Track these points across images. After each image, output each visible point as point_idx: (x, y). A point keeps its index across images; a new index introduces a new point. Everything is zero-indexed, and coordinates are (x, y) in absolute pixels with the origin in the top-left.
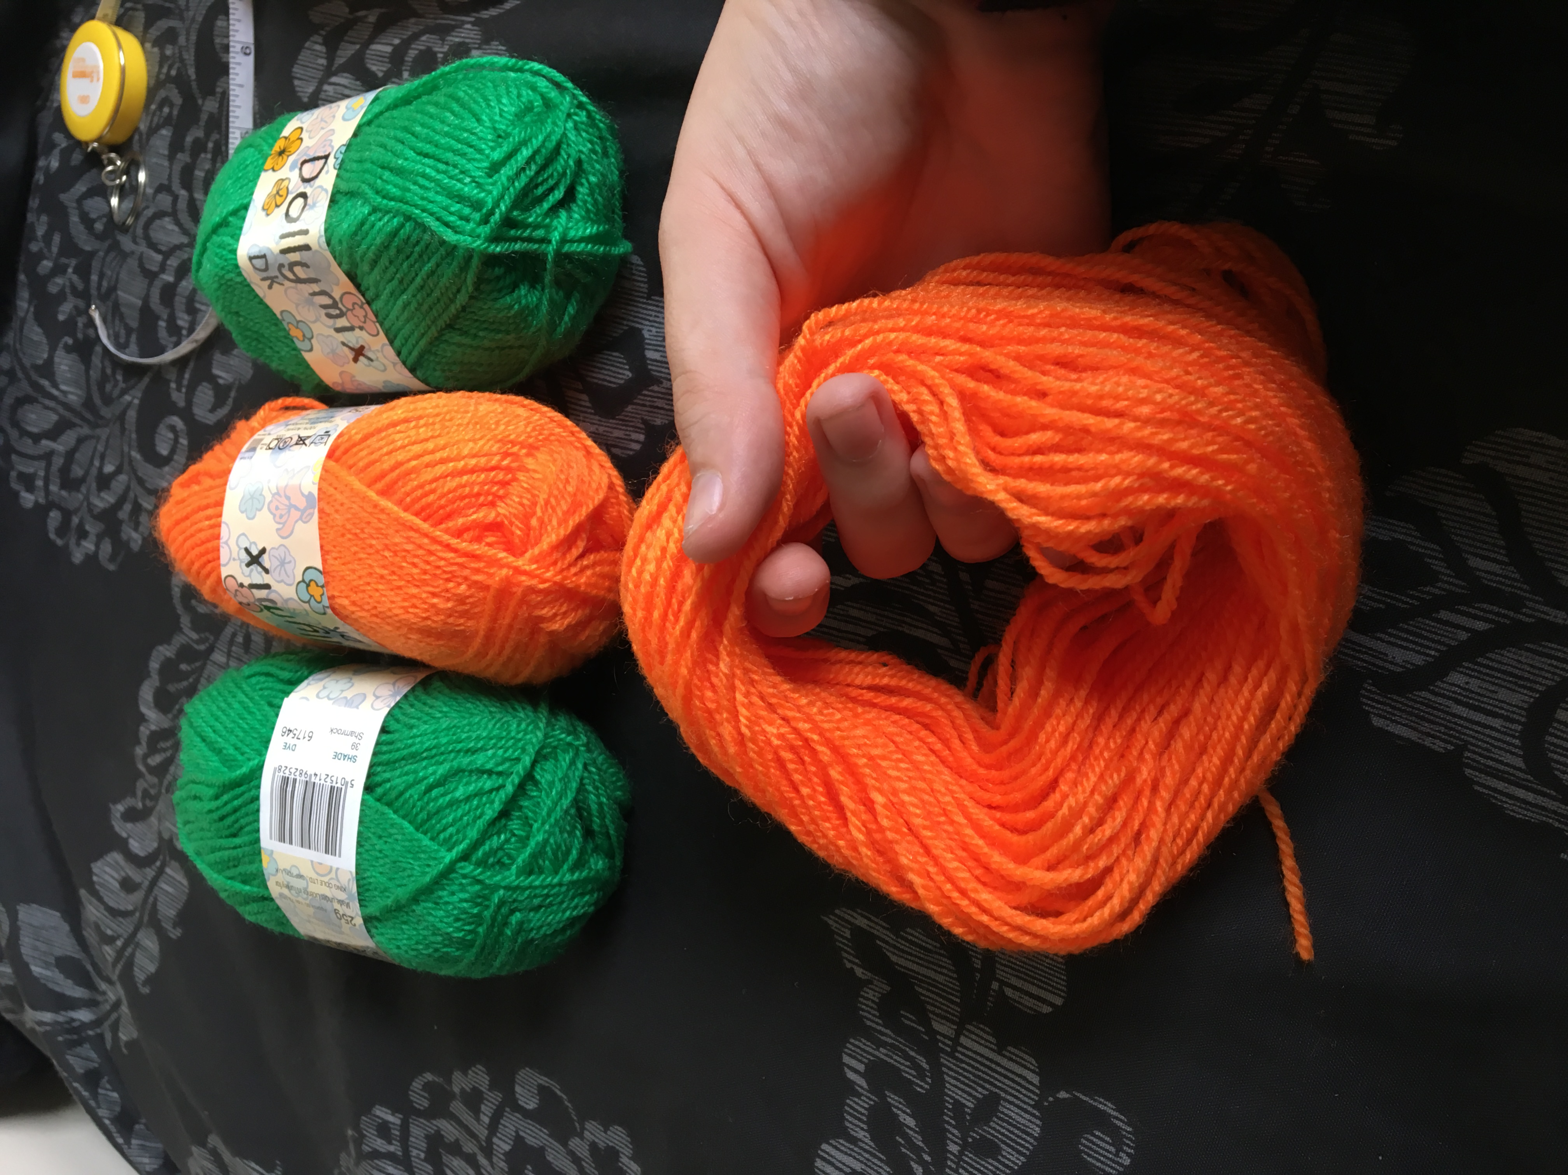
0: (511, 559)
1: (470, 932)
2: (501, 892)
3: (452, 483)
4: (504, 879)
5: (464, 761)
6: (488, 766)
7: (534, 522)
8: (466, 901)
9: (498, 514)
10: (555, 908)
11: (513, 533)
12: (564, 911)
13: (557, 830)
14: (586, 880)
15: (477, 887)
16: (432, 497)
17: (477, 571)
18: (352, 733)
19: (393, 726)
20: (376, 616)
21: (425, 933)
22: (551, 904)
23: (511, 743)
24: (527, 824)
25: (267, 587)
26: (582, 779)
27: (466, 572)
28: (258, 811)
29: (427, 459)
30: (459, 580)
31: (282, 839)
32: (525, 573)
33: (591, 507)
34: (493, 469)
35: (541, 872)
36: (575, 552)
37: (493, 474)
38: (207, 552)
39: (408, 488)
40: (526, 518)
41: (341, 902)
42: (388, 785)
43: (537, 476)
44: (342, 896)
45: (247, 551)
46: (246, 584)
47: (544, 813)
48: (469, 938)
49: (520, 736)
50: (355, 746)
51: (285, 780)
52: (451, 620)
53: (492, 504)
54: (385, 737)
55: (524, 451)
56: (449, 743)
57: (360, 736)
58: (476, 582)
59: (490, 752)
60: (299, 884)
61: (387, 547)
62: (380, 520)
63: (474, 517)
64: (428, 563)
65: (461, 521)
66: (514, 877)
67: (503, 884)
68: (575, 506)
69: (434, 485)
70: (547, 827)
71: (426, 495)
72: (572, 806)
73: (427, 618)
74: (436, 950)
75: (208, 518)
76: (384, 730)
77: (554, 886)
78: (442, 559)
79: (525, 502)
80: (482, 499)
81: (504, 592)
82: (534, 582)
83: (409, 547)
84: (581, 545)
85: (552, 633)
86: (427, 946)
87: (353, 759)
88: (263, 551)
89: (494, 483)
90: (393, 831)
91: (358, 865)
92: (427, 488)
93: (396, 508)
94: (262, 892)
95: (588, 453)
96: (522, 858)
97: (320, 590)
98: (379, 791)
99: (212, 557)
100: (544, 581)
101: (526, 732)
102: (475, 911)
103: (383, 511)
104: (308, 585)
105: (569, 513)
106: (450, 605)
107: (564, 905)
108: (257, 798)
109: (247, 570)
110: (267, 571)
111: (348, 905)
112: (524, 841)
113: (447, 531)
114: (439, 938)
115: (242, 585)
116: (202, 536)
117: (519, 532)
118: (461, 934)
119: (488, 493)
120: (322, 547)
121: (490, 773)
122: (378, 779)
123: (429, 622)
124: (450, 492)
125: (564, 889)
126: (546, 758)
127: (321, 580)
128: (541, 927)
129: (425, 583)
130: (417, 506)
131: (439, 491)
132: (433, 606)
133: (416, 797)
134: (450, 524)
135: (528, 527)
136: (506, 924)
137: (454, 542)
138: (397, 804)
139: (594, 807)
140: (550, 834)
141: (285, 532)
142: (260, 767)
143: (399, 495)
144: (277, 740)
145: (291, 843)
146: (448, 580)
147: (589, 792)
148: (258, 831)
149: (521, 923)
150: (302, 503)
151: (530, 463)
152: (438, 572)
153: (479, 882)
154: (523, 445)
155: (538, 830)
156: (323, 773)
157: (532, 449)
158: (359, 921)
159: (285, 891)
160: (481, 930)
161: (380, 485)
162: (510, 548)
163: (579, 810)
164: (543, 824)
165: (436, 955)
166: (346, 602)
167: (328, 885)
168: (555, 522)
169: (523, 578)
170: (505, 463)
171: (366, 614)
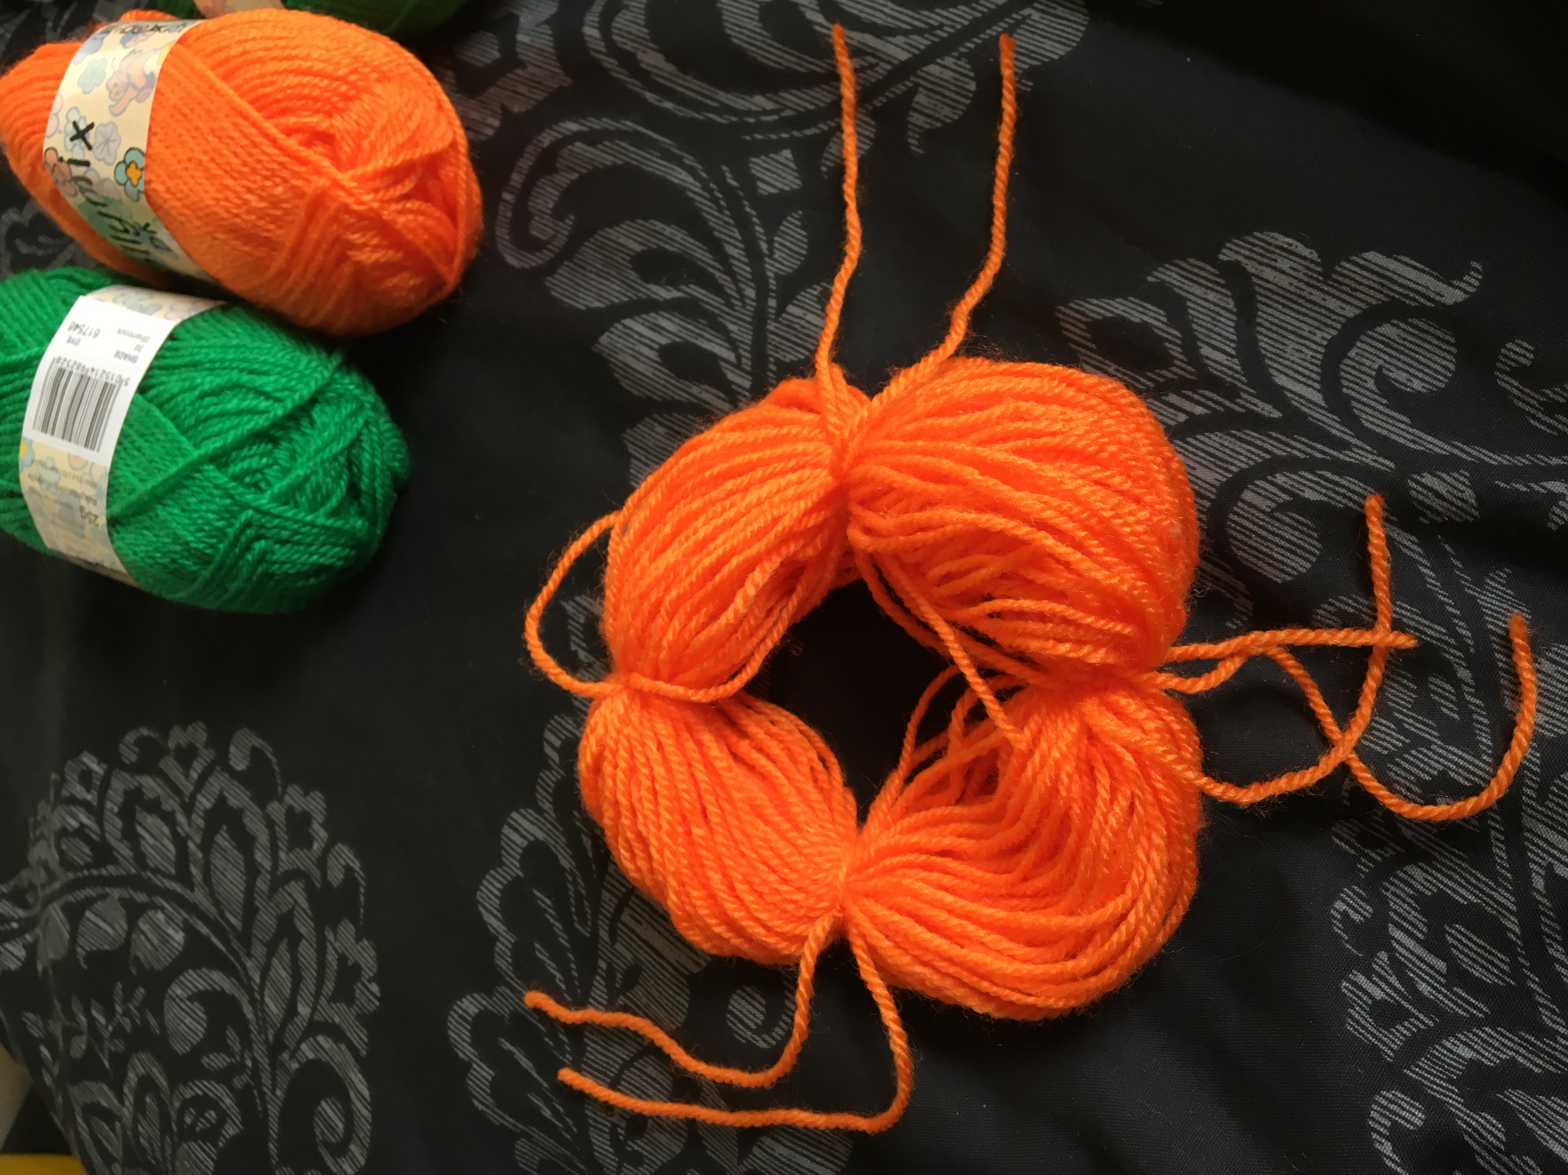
0: (333, 170)
1: (211, 546)
2: (250, 512)
3: (293, 80)
4: (255, 500)
5: (245, 378)
6: (268, 389)
7: (365, 144)
8: (213, 512)
9: (332, 126)
10: (302, 548)
11: (341, 148)
12: (312, 554)
13: (321, 472)
14: (339, 531)
15: (228, 501)
16: (269, 89)
17: (297, 175)
18: (139, 336)
19: (182, 334)
20: (188, 207)
21: (166, 540)
22: (298, 543)
23: (296, 375)
24: (293, 456)
25: (86, 164)
26: (359, 434)
27: (286, 174)
28: (27, 399)
29: (275, 53)
30: (278, 180)
31: (44, 429)
32: (342, 187)
33: (427, 151)
34: (337, 79)
35: (296, 506)
36: (401, 190)
37: (336, 83)
38: (34, 123)
39: (249, 76)
40: (359, 137)
41: (89, 499)
42: (162, 388)
43: (382, 102)
44: (91, 492)
45: (75, 125)
46: (66, 158)
47: (313, 448)
48: (209, 551)
49: (308, 372)
50: (138, 348)
51: (61, 372)
52: (261, 223)
53: (329, 115)
54: (169, 343)
55: (375, 75)
56: (234, 360)
57: (145, 339)
58: (293, 187)
59: (272, 378)
60: (50, 477)
61: (212, 130)
62: (212, 101)
63: (307, 120)
64: (250, 154)
65: (292, 119)
66: (265, 502)
67: (254, 504)
68: (411, 142)
69: (275, 77)
70: (311, 464)
71: (264, 85)
72: (341, 453)
73: (237, 216)
74: (174, 561)
75: (44, 89)
76: (172, 337)
77: (306, 524)
78: (265, 153)
79: (362, 122)
80: (319, 105)
81: (318, 202)
82: (350, 200)
83: (235, 134)
84: (408, 186)
85: (358, 263)
86: (164, 554)
87: (134, 359)
88: (91, 126)
89: (335, 92)
90: (156, 430)
91: (114, 464)
92: (268, 79)
93: (231, 92)
94: (12, 486)
95: (440, 107)
96: (279, 486)
97: (138, 173)
98: (152, 393)
99: (39, 126)
100: (360, 203)
101: (315, 370)
102: (220, 524)
103: (217, 91)
104: (128, 167)
105: (402, 146)
106: (262, 205)
107: (313, 548)
108: (28, 387)
109: (70, 144)
110: (90, 147)
111: (95, 503)
112: (286, 471)
113: (277, 126)
114: (178, 548)
115: (61, 160)
116: (34, 105)
117: (347, 149)
118: (202, 546)
119: (327, 101)
120: (150, 128)
121: (267, 396)
122: (153, 381)
123: (238, 220)
124: (289, 87)
125: (315, 531)
126: (328, 402)
127: (142, 162)
128: (284, 563)
129: (243, 175)
130: (253, 95)
131: (278, 85)
132: (246, 202)
133: (188, 401)
134: (283, 120)
135: (359, 147)
136: (248, 548)
137: (281, 137)
138: (167, 407)
139: (366, 465)
140: (314, 472)
141: (116, 111)
142: (39, 357)
143: (238, 81)
144: (63, 333)
145: (53, 433)
146: (266, 178)
147: (363, 449)
148: (21, 420)
149: (264, 553)
150: (141, 83)
151: (378, 89)
152: (259, 166)
153: (230, 496)
154: (375, 69)
155: (302, 464)
156: (100, 367)
157: (383, 78)
158: (102, 521)
159: (36, 485)
160: (221, 546)
161: (221, 70)
162: (336, 161)
163: (350, 463)
164: (309, 460)
165: (172, 567)
166: (161, 188)
167: (80, 480)
168: (386, 150)
169: (341, 193)
170: (353, 78)
171: (178, 204)
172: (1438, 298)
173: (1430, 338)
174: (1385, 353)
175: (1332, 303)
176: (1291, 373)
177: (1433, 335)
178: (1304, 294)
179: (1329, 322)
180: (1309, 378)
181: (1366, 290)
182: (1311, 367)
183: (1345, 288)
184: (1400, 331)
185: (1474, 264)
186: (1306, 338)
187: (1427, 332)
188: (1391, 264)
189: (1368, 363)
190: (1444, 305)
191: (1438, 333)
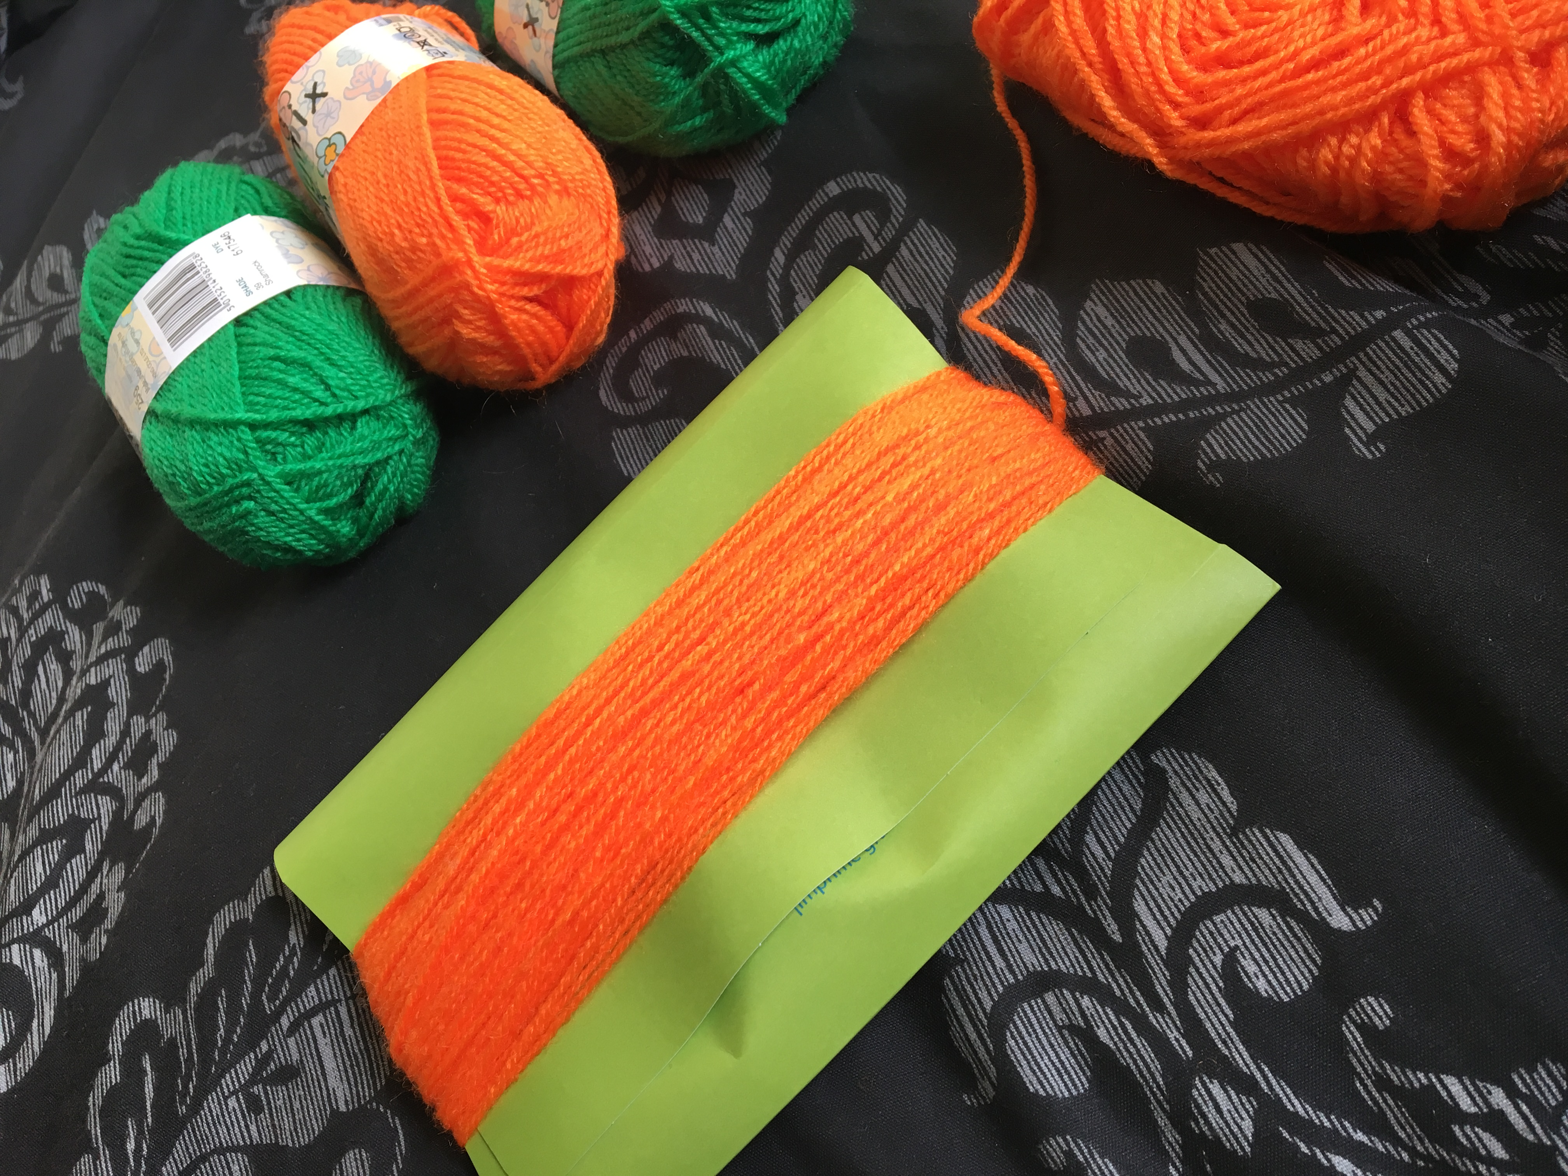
0: (473, 250)
1: (208, 483)
2: (255, 475)
3: (482, 158)
4: (264, 468)
5: (319, 363)
6: (331, 382)
7: (515, 241)
8: (225, 458)
9: (495, 212)
10: (283, 525)
11: (492, 234)
12: (288, 535)
13: (336, 473)
14: (323, 528)
15: (242, 456)
16: (459, 155)
17: (443, 237)
18: (266, 276)
19: (298, 295)
20: (352, 208)
21: (178, 455)
22: (282, 520)
23: (364, 383)
24: (320, 448)
25: (304, 122)
26: (389, 457)
27: (435, 231)
28: (155, 272)
29: (483, 127)
30: (425, 232)
31: (150, 306)
32: (473, 268)
33: (568, 271)
34: (521, 176)
35: (297, 490)
36: (525, 291)
37: (517, 179)
38: (290, 63)
39: (451, 134)
40: (513, 232)
41: (145, 384)
42: (252, 331)
43: (548, 211)
44: (150, 380)
45: (315, 85)
46: (293, 108)
47: (338, 451)
48: (203, 486)
49: (374, 385)
50: (258, 286)
51: (193, 267)
52: (395, 256)
53: (497, 201)
54: (283, 298)
55: (557, 187)
56: (321, 342)
57: (268, 282)
58: (435, 245)
59: (341, 375)
60: (132, 346)
61: (399, 163)
62: (412, 139)
63: (475, 196)
64: (415, 199)
65: (464, 190)
66: (272, 474)
67: (261, 471)
68: (556, 259)
69: (469, 148)
70: (330, 463)
71: (459, 150)
72: (363, 467)
73: (380, 240)
74: (174, 475)
75: (314, 40)
76: (288, 293)
77: (296, 509)
78: (427, 205)
79: (522, 221)
80: (493, 189)
81: (449, 268)
82: (474, 281)
83: (413, 176)
84: (535, 291)
86: (171, 466)
87: (249, 293)
88: (324, 95)
89: (512, 185)
90: (224, 364)
91: (180, 367)
92: (463, 146)
93: (429, 141)
94: (105, 333)
96: (293, 467)
97: (333, 156)
98: (243, 330)
99: (291, 69)
100: (481, 287)
101: (381, 387)
102: (224, 471)
103: (420, 134)
104: (329, 146)
105: (545, 258)
106: (404, 244)
107: (292, 531)
108: (161, 263)
109: (303, 98)
110: (314, 111)
111: (147, 390)
112: (306, 457)
113: (447, 189)
114: (183, 468)
115: (290, 106)
116: (298, 48)
117: (496, 237)
118: (200, 478)
119: (501, 189)
120: (362, 126)
121: (328, 387)
122: (251, 322)
123: (380, 244)
124: (474, 163)
125: (302, 518)
126: (378, 418)
127: (341, 149)
128: (261, 529)
129: (401, 213)
130: (445, 153)
131: (467, 156)
132: (393, 234)
133: (261, 355)
134: (455, 186)
135: (507, 240)
136: (237, 502)
137: (445, 200)
138: (244, 349)
139: (380, 486)
140: (328, 470)
141: (350, 95)
142: (186, 243)
143: (440, 133)
144: (215, 236)
145: (154, 313)
146: (418, 225)
147: (386, 471)
148: (141, 286)
149: (248, 512)
150: (378, 84)
151: (553, 199)
152: (417, 213)
153: (246, 453)
154: (560, 181)
155: (322, 459)
156: (221, 282)
157: (565, 192)
158: (145, 408)
159: (120, 345)
160: (216, 488)
161: (436, 116)
162: (480, 243)
163: (367, 477)
164: (330, 458)
165: (171, 478)
166: (342, 180)
167: (149, 364)
168: (529, 255)
169: (469, 272)
170: (536, 181)
171: (345, 200)
172: (1325, 914)
173: (1298, 947)
174: (1249, 935)
175: (1226, 860)
176: (1152, 904)
177: (1303, 946)
178: (1206, 836)
179: (1215, 876)
180: (1165, 918)
181: (1263, 866)
182: (1174, 909)
183: (1245, 854)
184: (1273, 923)
185: (1376, 903)
186: (1185, 878)
187: (1299, 939)
188: (1298, 857)
189: (1227, 936)
190: (1328, 924)
191: (1308, 946)
